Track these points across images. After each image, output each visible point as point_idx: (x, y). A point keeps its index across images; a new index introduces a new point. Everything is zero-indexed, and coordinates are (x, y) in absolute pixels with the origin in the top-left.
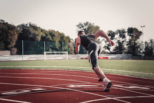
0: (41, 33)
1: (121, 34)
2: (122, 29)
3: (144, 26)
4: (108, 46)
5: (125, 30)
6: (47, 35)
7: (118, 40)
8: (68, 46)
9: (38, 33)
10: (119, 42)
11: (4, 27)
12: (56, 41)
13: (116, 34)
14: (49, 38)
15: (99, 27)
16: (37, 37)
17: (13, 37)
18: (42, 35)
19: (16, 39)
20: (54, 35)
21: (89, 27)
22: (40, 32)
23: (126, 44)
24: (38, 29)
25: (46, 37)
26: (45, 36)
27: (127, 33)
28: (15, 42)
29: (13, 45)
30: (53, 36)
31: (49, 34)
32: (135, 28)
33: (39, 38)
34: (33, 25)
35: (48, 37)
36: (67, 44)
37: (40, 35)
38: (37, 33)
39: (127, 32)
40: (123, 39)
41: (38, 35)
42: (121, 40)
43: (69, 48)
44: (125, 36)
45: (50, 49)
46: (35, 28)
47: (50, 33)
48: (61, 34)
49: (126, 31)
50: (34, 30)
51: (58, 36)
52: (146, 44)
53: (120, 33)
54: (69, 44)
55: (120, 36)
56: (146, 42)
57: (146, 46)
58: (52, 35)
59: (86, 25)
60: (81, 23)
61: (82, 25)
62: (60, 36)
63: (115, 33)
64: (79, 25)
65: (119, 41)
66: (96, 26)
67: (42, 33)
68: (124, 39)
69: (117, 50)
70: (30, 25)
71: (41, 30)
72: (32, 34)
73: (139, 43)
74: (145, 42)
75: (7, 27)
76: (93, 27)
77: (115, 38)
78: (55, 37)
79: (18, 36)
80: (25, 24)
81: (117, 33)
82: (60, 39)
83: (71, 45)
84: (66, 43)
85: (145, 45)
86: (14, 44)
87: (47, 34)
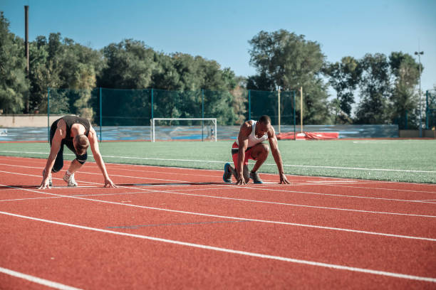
0: (153, 66)
1: (376, 68)
2: (377, 54)
3: (422, 53)
4: (346, 101)
5: (385, 59)
6: (167, 70)
7: (369, 86)
8: (229, 100)
9: (145, 66)
10: (371, 90)
11: (71, 55)
12: (190, 84)
13: (363, 67)
14: (173, 78)
15: (319, 46)
16: (143, 76)
17: (86, 79)
18: (153, 71)
19: (92, 84)
20: (186, 70)
21: (289, 45)
22: (151, 63)
23: (388, 95)
24: (146, 54)
25: (165, 76)
26: (164, 72)
27: (390, 67)
28: (89, 92)
29: (86, 100)
30: (185, 73)
31: (172, 67)
32: (407, 55)
33: (147, 81)
34: (135, 46)
35: (170, 74)
36: (224, 93)
37: (150, 70)
38: (142, 64)
39: (390, 63)
40: (380, 82)
41: (144, 71)
42: (377, 84)
43: (230, 105)
44: (387, 73)
45: (176, 111)
46: (139, 52)
47: (177, 62)
48: (208, 65)
49: (388, 60)
50: (135, 59)
51: (198, 72)
52: (429, 99)
53: (373, 66)
54: (232, 94)
55: (373, 73)
56: (428, 94)
57: (427, 103)
58: (181, 70)
59: (279, 41)
60: (265, 33)
61: (270, 39)
62: (205, 71)
63: (362, 65)
64: (259, 39)
65: (372, 87)
66: (309, 43)
67: (156, 64)
68: (384, 84)
69: (367, 112)
70: (128, 46)
71: (153, 58)
72: (131, 69)
73: (414, 95)
74: (425, 92)
75: (77, 55)
76: (302, 46)
77: (363, 79)
78: (188, 74)
79: (97, 77)
80: (115, 45)
81: (366, 65)
82: (204, 80)
83: (238, 98)
84: (222, 91)
85: (427, 100)
86: (88, 97)
87: (169, 67)
